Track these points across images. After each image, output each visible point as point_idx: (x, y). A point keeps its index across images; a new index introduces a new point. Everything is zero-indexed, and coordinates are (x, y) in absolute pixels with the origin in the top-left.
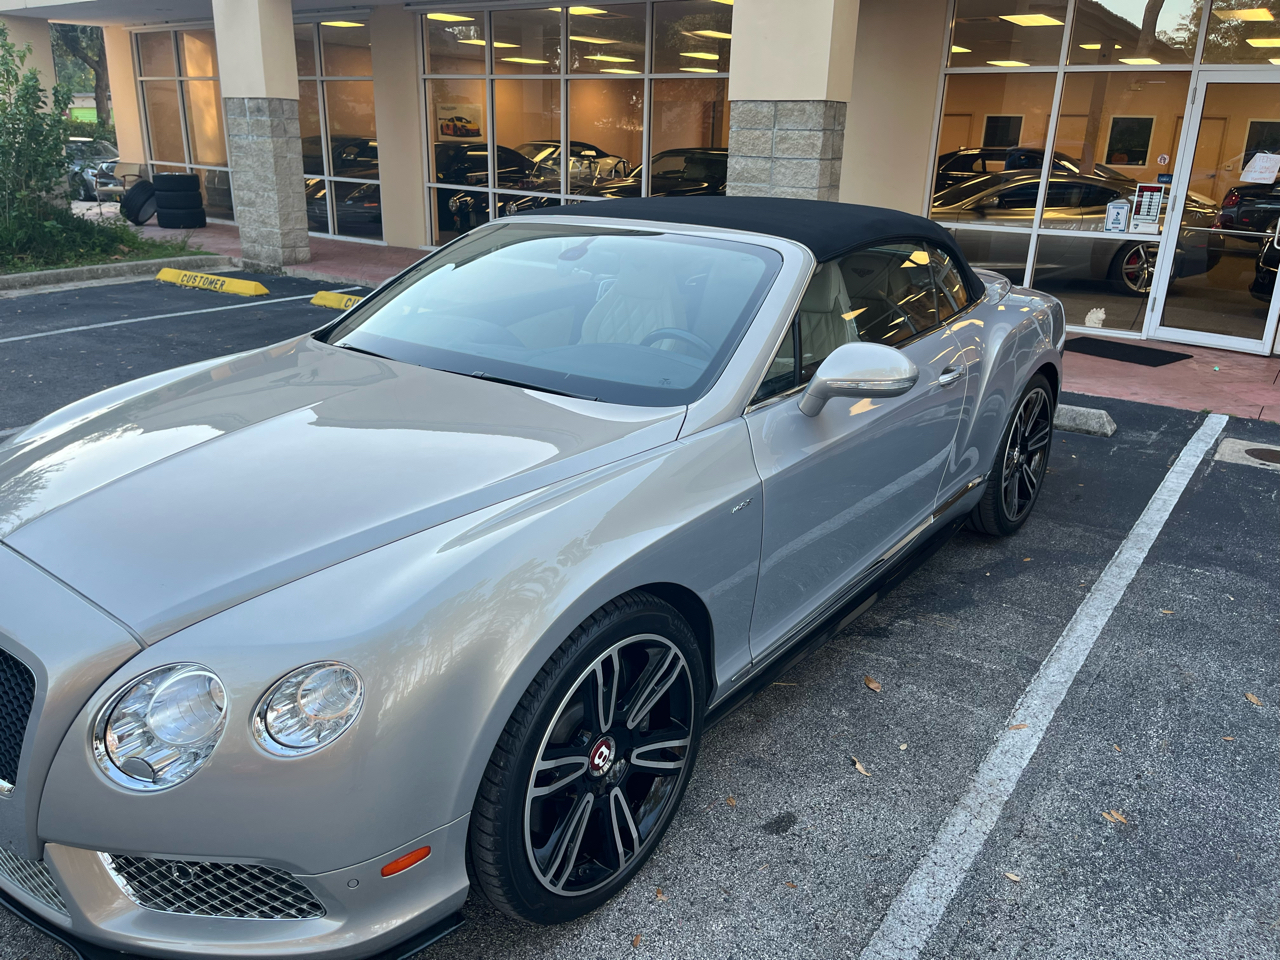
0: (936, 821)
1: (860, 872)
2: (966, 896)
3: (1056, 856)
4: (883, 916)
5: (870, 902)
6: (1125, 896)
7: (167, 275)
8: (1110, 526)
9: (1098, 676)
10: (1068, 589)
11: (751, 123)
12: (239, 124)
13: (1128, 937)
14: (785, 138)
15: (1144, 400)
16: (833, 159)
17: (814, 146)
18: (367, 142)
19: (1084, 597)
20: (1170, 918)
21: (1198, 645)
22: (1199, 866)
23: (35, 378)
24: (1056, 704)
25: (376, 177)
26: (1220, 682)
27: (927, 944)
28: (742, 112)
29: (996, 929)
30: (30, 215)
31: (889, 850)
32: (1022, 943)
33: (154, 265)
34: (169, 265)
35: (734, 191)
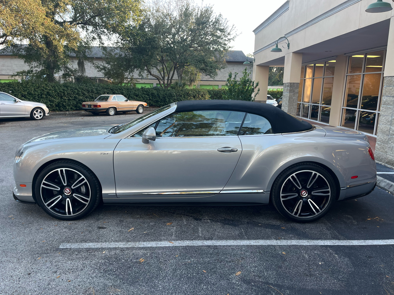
11: (390, 84)
12: (285, 90)
28: (387, 81)
35: (383, 109)
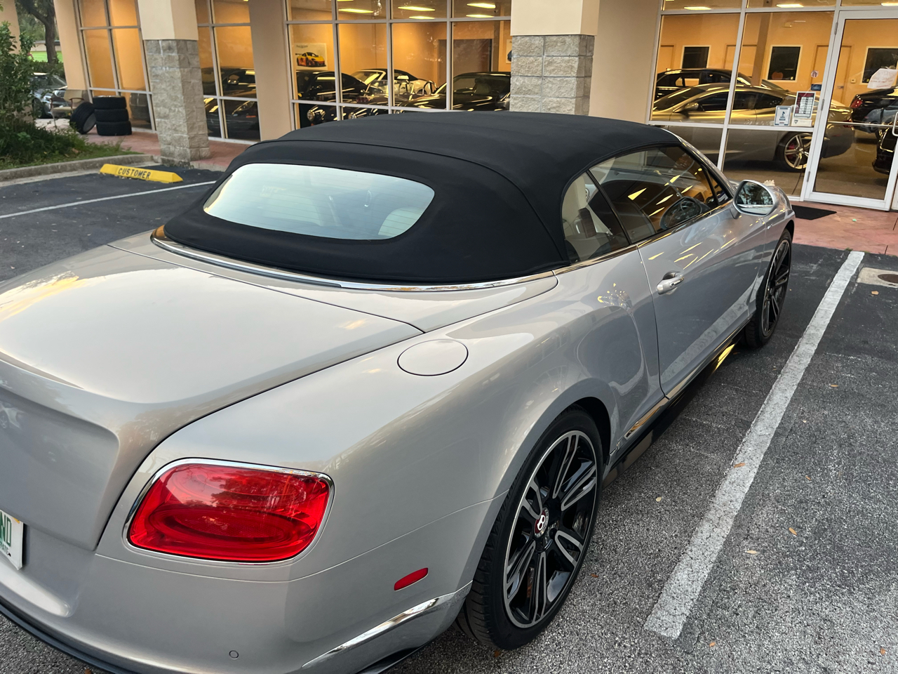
0: (689, 530)
1: (641, 565)
2: (715, 579)
3: (773, 551)
4: (660, 594)
5: (650, 585)
6: (822, 576)
7: (108, 169)
8: (790, 329)
9: (791, 430)
10: (765, 372)
11: (527, 52)
12: (156, 59)
13: (827, 603)
14: (551, 62)
15: (806, 243)
16: (585, 77)
17: (572, 67)
18: (244, 71)
19: (776, 378)
20: (854, 589)
21: (857, 407)
22: (871, 555)
23: (21, 244)
24: (765, 449)
25: (254, 96)
26: (875, 432)
27: (691, 611)
28: (520, 44)
29: (737, 600)
30: (7, 128)
31: (659, 550)
32: (756, 609)
33: (98, 162)
34: (108, 162)
35: (516, 101)
